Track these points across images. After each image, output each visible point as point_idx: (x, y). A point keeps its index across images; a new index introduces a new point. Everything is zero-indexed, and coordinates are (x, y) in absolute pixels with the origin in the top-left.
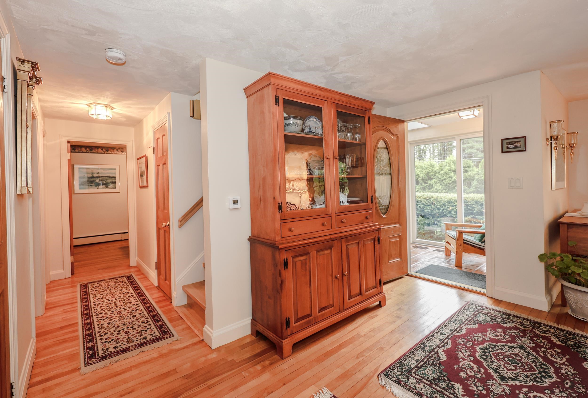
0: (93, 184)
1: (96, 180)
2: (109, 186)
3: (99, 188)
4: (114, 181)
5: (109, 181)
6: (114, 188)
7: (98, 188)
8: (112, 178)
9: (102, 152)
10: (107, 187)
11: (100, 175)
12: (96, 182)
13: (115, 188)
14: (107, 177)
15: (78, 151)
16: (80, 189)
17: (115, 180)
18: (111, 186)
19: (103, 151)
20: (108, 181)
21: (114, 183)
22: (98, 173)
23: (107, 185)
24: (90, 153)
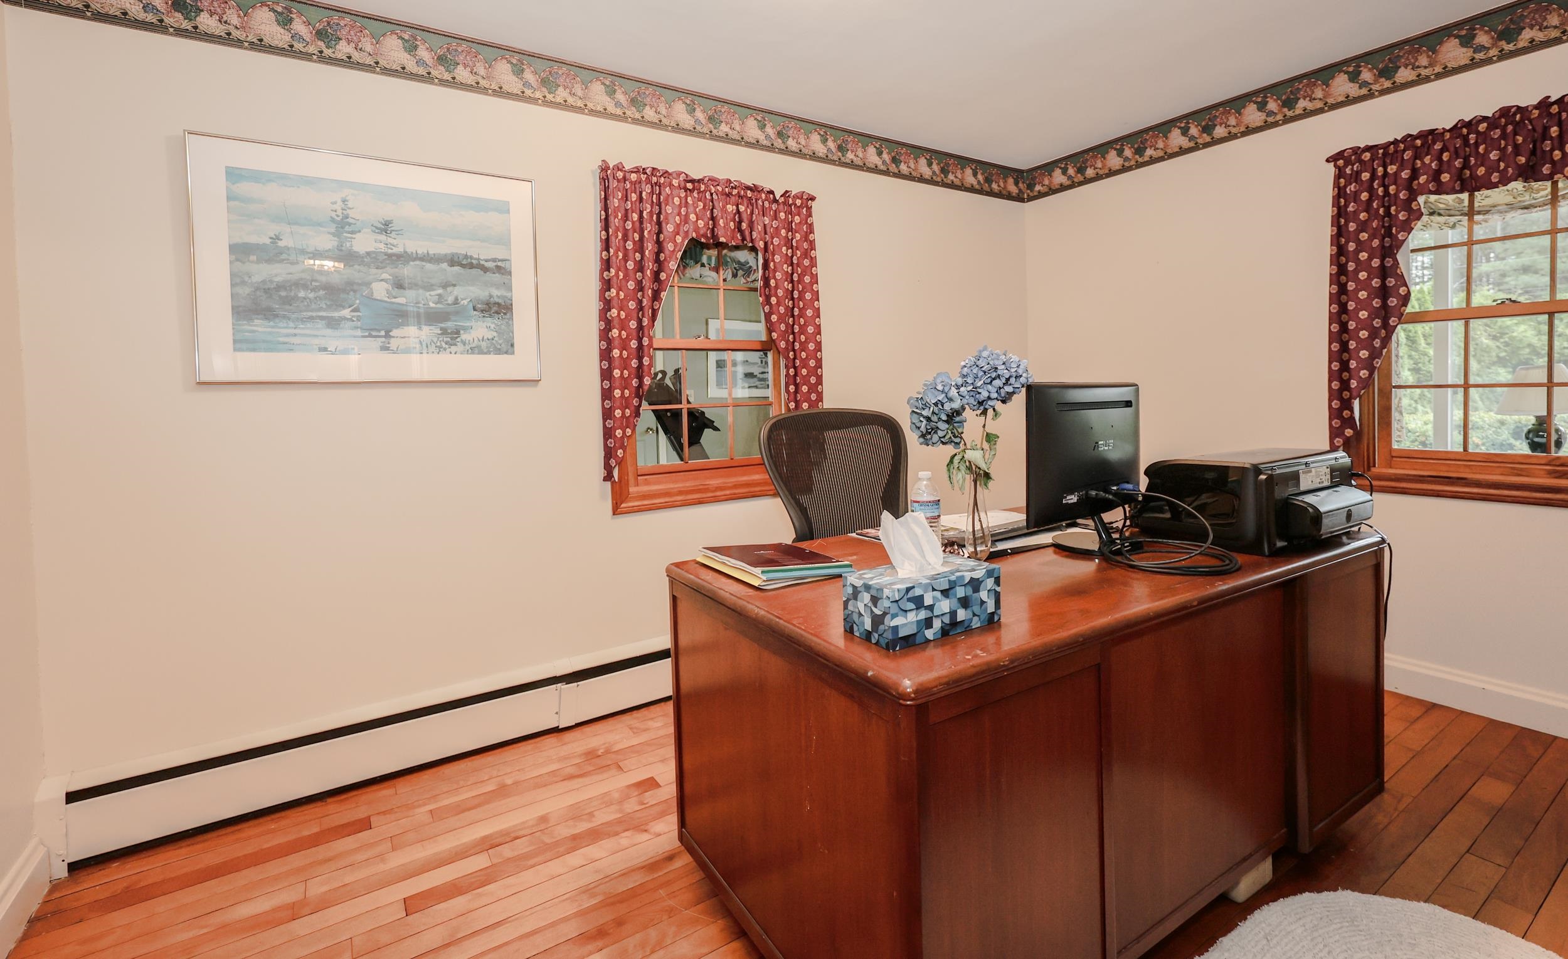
0: (346, 313)
1: (368, 284)
2: (464, 336)
3: (394, 343)
4: (497, 293)
5: (470, 291)
6: (498, 351)
7: (384, 348)
8: (485, 270)
9: (411, 66)
10: (452, 336)
11: (400, 245)
12: (370, 297)
13: (509, 348)
14: (453, 261)
15: (218, 29)
16: (241, 343)
17: (510, 289)
18: (480, 329)
19: (420, 62)
20: (458, 291)
21: (499, 309)
22: (385, 228)
23: (449, 325)
24: (322, 59)
